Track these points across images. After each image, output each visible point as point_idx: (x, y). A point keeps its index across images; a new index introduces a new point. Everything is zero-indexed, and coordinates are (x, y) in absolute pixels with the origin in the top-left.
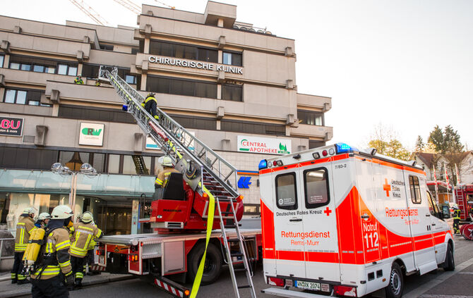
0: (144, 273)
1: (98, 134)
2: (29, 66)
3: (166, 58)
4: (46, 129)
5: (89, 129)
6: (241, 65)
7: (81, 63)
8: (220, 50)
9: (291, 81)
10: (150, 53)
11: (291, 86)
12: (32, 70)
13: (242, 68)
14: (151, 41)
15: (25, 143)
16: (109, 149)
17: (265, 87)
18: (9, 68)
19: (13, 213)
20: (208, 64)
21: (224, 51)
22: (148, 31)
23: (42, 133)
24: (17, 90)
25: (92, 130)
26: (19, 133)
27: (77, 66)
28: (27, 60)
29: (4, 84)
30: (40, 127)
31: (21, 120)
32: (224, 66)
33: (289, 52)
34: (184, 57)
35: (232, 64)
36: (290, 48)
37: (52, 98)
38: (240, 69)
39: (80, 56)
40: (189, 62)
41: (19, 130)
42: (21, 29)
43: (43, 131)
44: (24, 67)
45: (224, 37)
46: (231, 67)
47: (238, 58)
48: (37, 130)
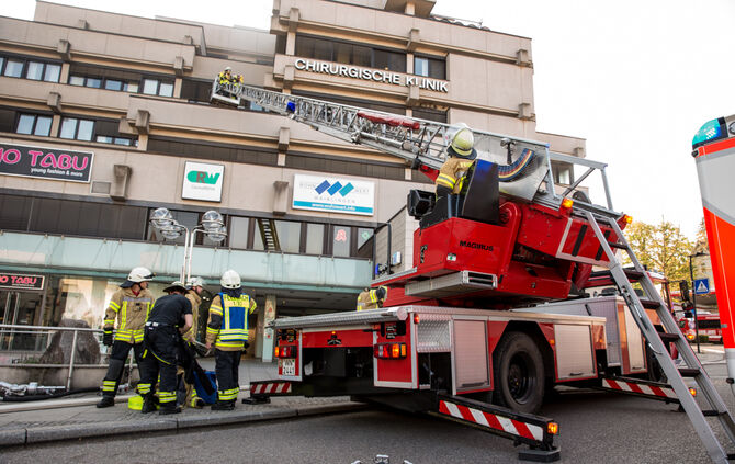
0: (423, 387)
1: (213, 181)
2: (99, 81)
3: (323, 63)
4: (130, 171)
5: (199, 173)
6: (445, 77)
7: (180, 77)
8: (411, 52)
9: (527, 105)
10: (296, 54)
11: (527, 113)
12: (103, 87)
13: (446, 83)
14: (298, 35)
15: (94, 194)
16: (232, 207)
17: (485, 115)
18: (68, 83)
19: (72, 311)
20: (392, 75)
21: (417, 56)
22: (294, 18)
23: (123, 177)
24: (79, 118)
25: (205, 174)
26: (85, 177)
27: (173, 83)
28: (95, 72)
29: (60, 108)
30: (120, 166)
31: (90, 156)
32: (417, 79)
33: (523, 58)
34: (351, 63)
35: (430, 76)
36: (525, 52)
37: (138, 123)
38: (443, 84)
39: (178, 66)
40: (361, 70)
41: (86, 172)
42: (87, 25)
43: (124, 174)
44: (91, 82)
45: (417, 31)
46: (429, 81)
47: (439, 66)
48: (115, 172)
